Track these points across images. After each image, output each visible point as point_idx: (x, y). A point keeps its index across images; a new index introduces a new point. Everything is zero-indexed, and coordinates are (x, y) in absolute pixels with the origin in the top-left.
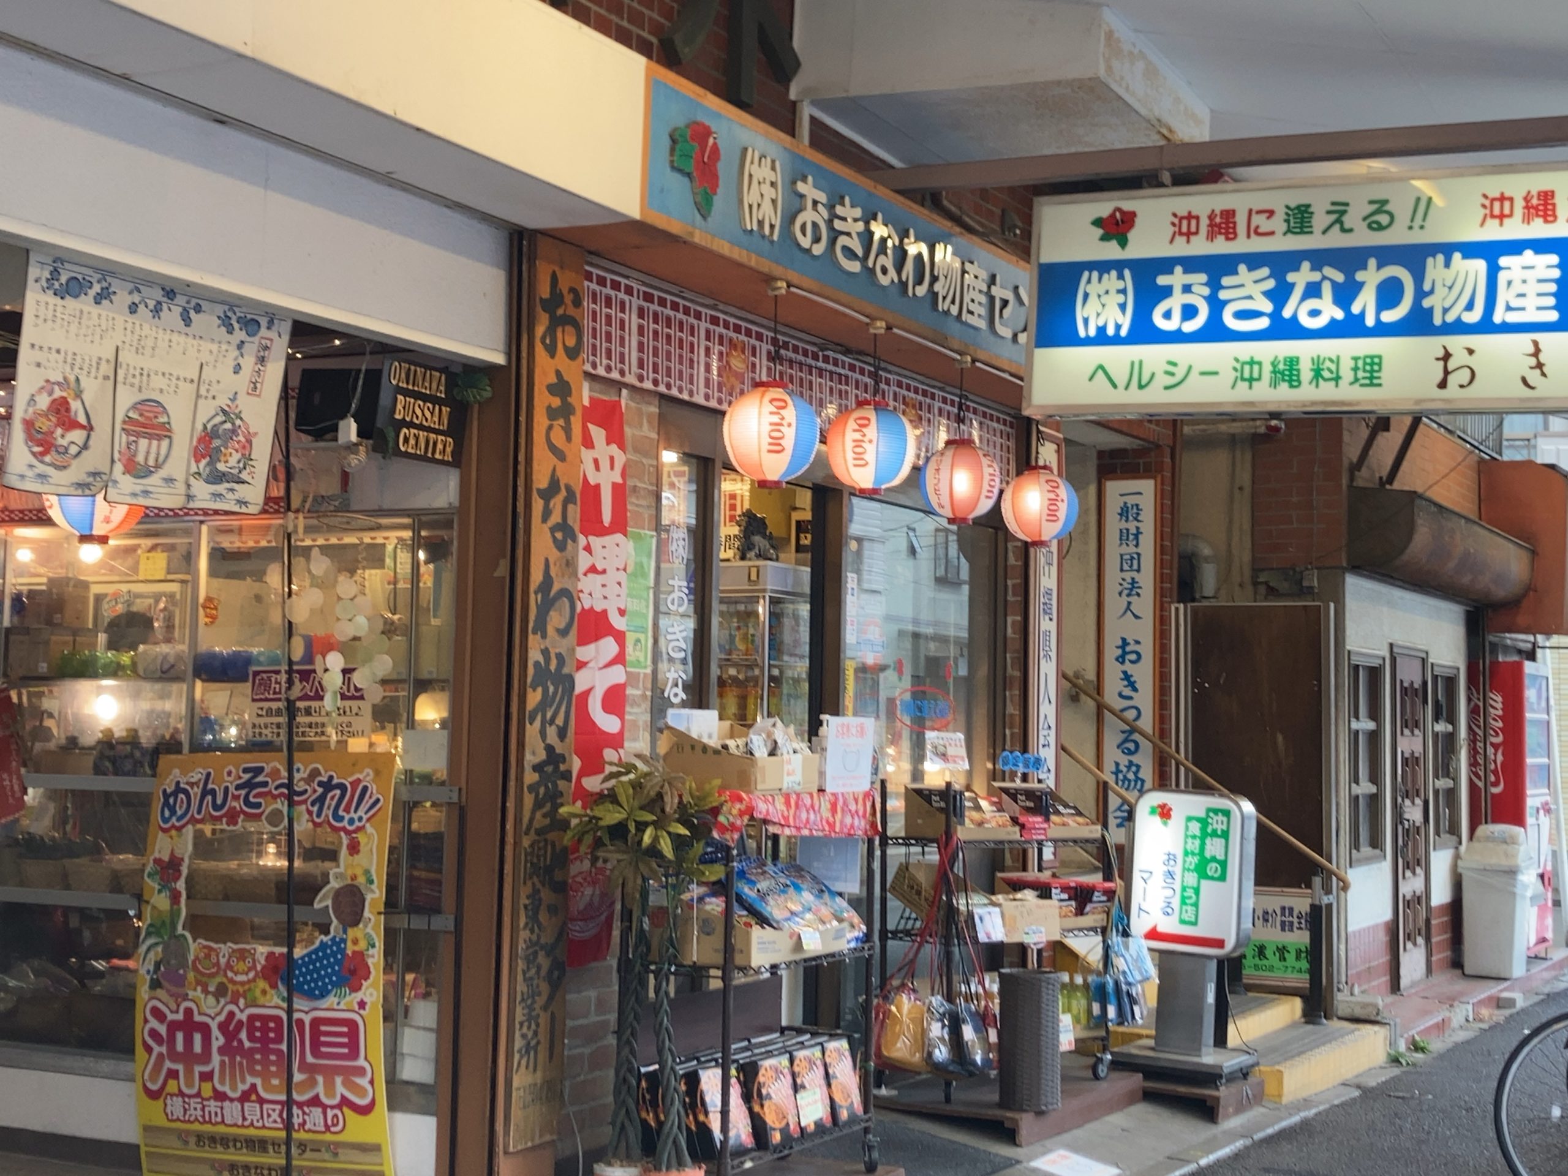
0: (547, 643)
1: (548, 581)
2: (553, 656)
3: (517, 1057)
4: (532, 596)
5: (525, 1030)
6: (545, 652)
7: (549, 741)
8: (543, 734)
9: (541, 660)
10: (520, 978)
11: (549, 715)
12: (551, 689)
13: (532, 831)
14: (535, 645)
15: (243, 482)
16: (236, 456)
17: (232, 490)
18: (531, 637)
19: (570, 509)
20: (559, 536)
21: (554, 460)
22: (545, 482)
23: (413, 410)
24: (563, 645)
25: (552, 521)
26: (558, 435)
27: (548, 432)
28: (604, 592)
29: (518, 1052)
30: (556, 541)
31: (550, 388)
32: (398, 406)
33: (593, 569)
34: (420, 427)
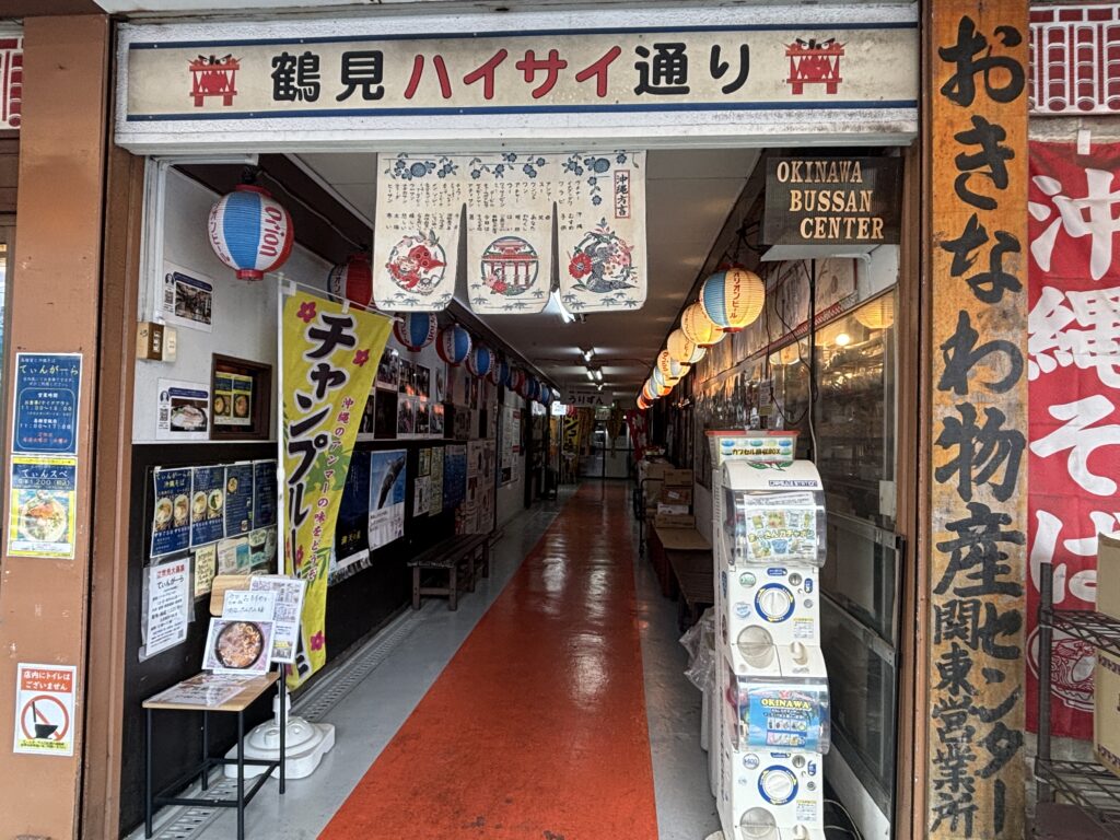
0: (968, 399)
1: (965, 333)
2: (979, 410)
4: (938, 355)
5: (946, 789)
6: (967, 410)
7: (976, 499)
8: (964, 492)
9: (958, 416)
10: (935, 736)
11: (975, 473)
12: (978, 447)
13: (950, 591)
14: (945, 407)
15: (630, 287)
16: (619, 268)
18: (937, 394)
19: (1006, 257)
20: (987, 287)
21: (972, 210)
22: (956, 234)
23: (817, 201)
24: (1000, 401)
25: (972, 272)
26: (979, 183)
27: (960, 184)
28: (1092, 348)
29: (935, 810)
30: (980, 295)
31: (963, 138)
32: (793, 201)
33: (1074, 325)
34: (830, 214)
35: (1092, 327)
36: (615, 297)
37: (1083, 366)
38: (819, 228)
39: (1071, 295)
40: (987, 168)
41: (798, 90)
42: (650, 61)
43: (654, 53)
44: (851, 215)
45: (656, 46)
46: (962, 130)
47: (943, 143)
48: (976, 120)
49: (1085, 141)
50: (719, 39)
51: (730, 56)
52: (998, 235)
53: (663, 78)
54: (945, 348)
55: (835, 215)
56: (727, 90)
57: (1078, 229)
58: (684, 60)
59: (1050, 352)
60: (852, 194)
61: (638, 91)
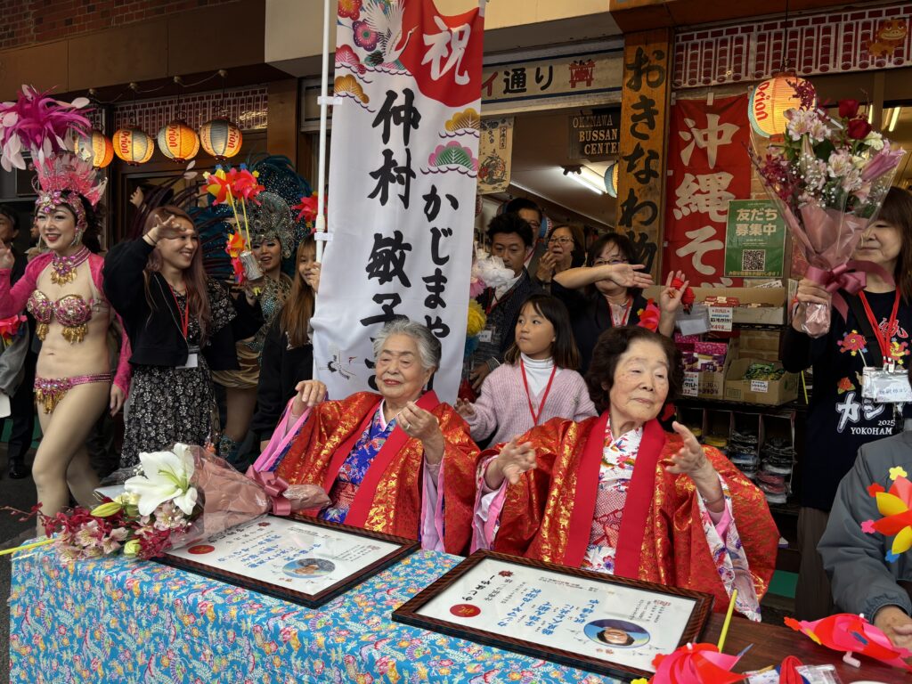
0: (632, 229)
1: (632, 199)
2: (636, 233)
15: (503, 181)
16: (500, 172)
18: (618, 227)
19: (652, 161)
20: (643, 176)
21: (637, 140)
22: (629, 152)
23: (592, 136)
24: (646, 230)
25: (636, 170)
26: (642, 128)
27: (633, 128)
28: (708, 203)
30: (640, 180)
31: (635, 107)
32: (581, 136)
33: (699, 192)
34: (598, 142)
35: (708, 192)
37: (702, 212)
38: (593, 149)
39: (699, 177)
40: (646, 120)
41: (573, 86)
42: (510, 77)
43: (512, 73)
44: (608, 141)
45: (513, 70)
46: (635, 102)
47: (626, 109)
50: (539, 64)
51: (545, 72)
52: (649, 151)
53: (515, 85)
54: (622, 206)
55: (601, 142)
56: (543, 88)
57: (702, 144)
58: (525, 75)
59: (687, 206)
60: (608, 131)
61: (505, 92)
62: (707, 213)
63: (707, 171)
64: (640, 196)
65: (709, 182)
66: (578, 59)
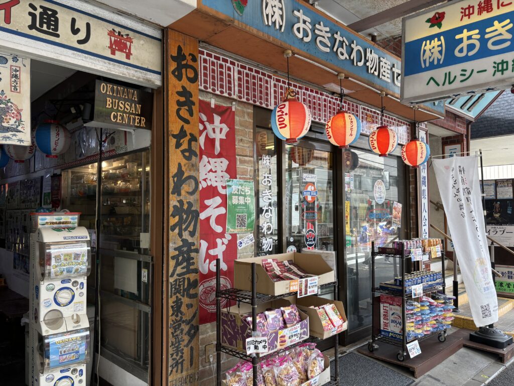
0: (181, 198)
1: (180, 172)
2: (185, 203)
3: (170, 369)
4: (171, 179)
5: (174, 356)
6: (181, 202)
7: (184, 237)
8: (180, 235)
9: (178, 204)
10: (171, 336)
11: (184, 227)
12: (185, 216)
13: (175, 275)
14: (173, 201)
15: (20, 131)
16: (13, 120)
17: (15, 135)
18: (171, 196)
19: (193, 143)
20: (187, 154)
21: (182, 123)
22: (176, 132)
23: (118, 105)
24: (191, 199)
25: (182, 148)
26: (184, 113)
27: (178, 111)
28: (216, 179)
29: (170, 366)
30: (184, 156)
31: (179, 93)
32: (108, 103)
33: (211, 171)
35: (216, 172)
36: (11, 136)
37: (214, 186)
38: (119, 118)
39: (210, 159)
40: (186, 108)
41: (113, 53)
42: (37, 13)
43: (40, 10)
44: (132, 114)
45: (41, 7)
46: (179, 90)
47: (172, 94)
48: (183, 87)
49: (213, 102)
50: (76, 15)
51: (81, 24)
52: (191, 134)
53: (45, 26)
54: (173, 177)
56: (80, 42)
57: (212, 135)
58: (57, 20)
59: (205, 180)
60: (133, 105)
61: (31, 27)
62: (216, 187)
63: (214, 156)
64: (186, 170)
65: (216, 164)
66: (117, 29)
